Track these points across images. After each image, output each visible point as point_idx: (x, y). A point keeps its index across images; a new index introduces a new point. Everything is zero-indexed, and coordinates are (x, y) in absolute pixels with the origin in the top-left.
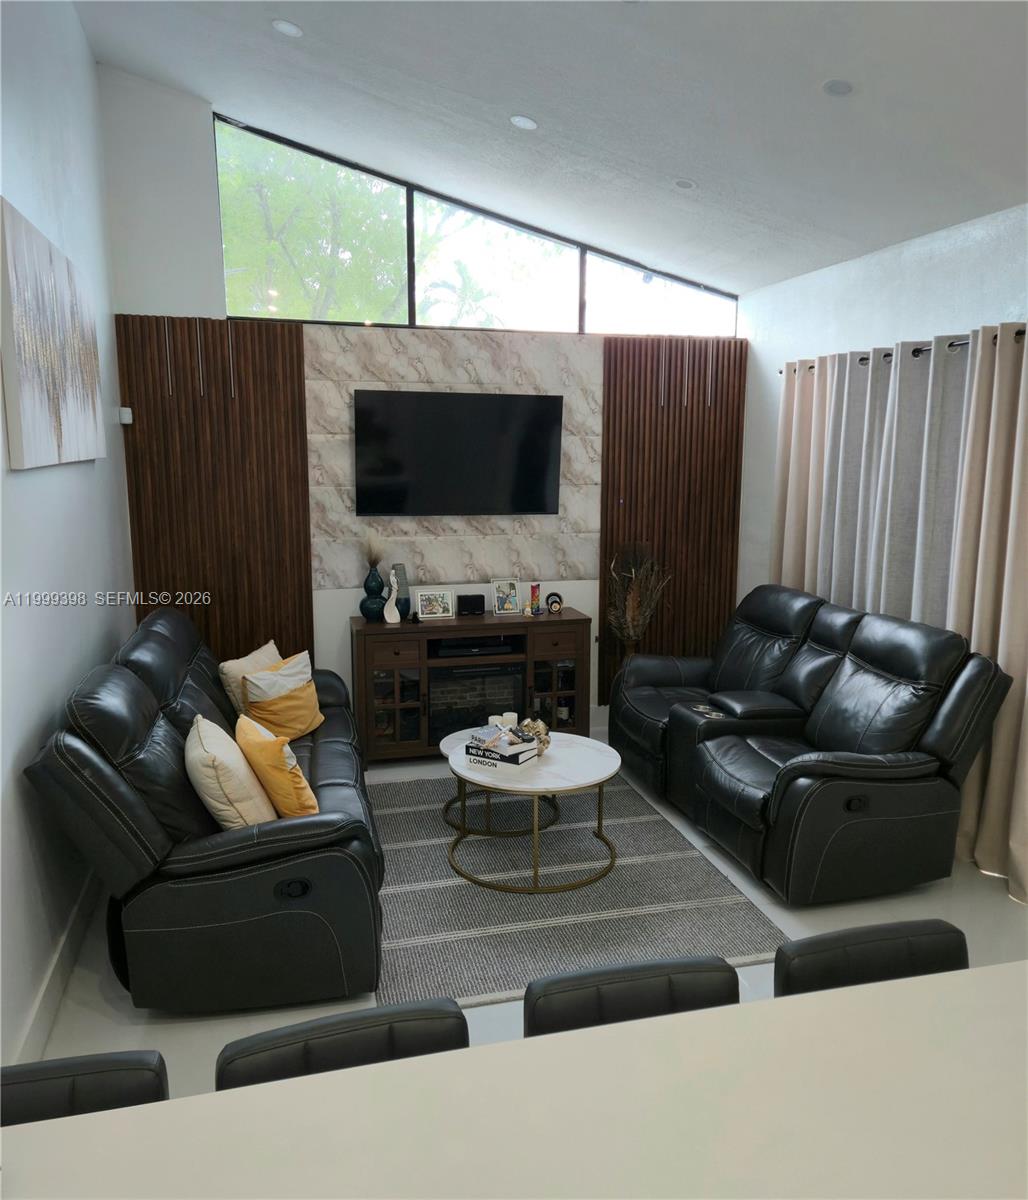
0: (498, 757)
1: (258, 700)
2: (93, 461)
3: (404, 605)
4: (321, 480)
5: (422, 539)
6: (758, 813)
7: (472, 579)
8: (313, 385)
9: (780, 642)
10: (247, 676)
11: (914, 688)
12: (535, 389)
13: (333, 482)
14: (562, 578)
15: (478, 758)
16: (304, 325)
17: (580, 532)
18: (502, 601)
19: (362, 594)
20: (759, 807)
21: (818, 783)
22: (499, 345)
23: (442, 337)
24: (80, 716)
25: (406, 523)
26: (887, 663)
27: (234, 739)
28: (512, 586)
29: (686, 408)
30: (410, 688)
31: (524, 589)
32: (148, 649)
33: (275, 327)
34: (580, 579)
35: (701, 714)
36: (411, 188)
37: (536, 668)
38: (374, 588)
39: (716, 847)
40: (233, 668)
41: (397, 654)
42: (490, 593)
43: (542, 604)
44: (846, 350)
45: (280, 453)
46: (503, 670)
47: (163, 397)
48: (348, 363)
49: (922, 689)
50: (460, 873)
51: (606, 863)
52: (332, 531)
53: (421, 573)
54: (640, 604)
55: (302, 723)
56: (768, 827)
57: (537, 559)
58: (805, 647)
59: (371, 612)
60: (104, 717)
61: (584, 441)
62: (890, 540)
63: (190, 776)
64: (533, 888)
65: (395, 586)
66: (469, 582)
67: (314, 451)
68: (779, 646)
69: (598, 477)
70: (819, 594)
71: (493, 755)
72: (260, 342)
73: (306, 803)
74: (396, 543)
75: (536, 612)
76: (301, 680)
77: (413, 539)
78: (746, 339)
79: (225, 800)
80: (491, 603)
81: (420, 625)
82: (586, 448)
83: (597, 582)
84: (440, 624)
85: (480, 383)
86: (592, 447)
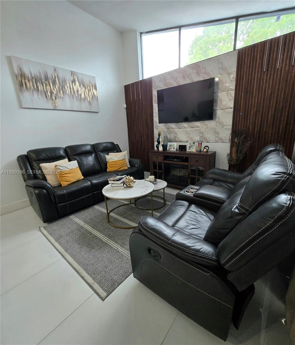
2: (98, 112)
3: (165, 147)
5: (177, 130)
10: (106, 156)
14: (217, 142)
17: (224, 126)
18: (190, 147)
22: (199, 67)
23: (182, 70)
28: (194, 143)
29: (278, 69)
34: (223, 142)
36: (180, 27)
41: (157, 158)
47: (131, 101)
53: (176, 139)
55: (116, 168)
57: (210, 136)
61: (227, 94)
67: (154, 109)
69: (232, 106)
74: (170, 131)
75: (199, 151)
81: (166, 152)
82: (228, 96)
84: (171, 152)
86: (230, 95)
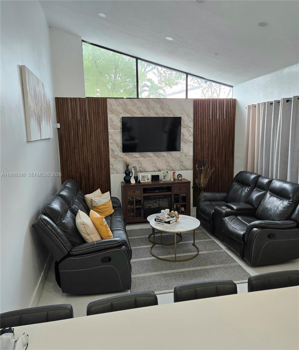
0: (164, 222)
1: (96, 206)
2: (50, 138)
3: (136, 178)
4: (112, 143)
5: (141, 159)
6: (241, 239)
7: (155, 170)
8: (110, 116)
9: (247, 188)
10: (93, 199)
11: (288, 201)
12: (173, 115)
13: (116, 143)
14: (182, 170)
15: (158, 222)
16: (107, 99)
17: (187, 156)
18: (164, 177)
19: (124, 175)
20: (242, 237)
21: (260, 230)
22: (163, 103)
23: (146, 101)
24: (48, 211)
25: (136, 154)
26: (280, 194)
27: (89, 217)
28: (167, 172)
29: (218, 119)
30: (138, 202)
31: (171, 173)
32: (65, 191)
33: (99, 99)
34: (187, 170)
35: (224, 209)
36: (137, 59)
37: (174, 196)
38: (128, 173)
39: (229, 249)
40: (88, 196)
41: (134, 192)
42: (161, 175)
43: (176, 177)
44: (266, 101)
45: (101, 135)
46: (165, 197)
47: (68, 121)
48: (120, 109)
49: (291, 202)
50: (153, 256)
51: (196, 253)
52: (115, 157)
53: (141, 169)
54: (205, 177)
55: (108, 212)
56: (244, 242)
57: (174, 164)
58: (255, 189)
59: (127, 181)
60: (53, 210)
61: (188, 130)
62: (280, 157)
63: (77, 228)
64: (175, 260)
65: (134, 173)
66: (155, 171)
67: (111, 135)
68: (247, 189)
69: (192, 140)
70: (259, 173)
71: (163, 221)
72: (95, 104)
73: (110, 235)
74: (134, 160)
75: (174, 180)
76: (108, 200)
77: (139, 159)
78: (235, 99)
79: (87, 234)
80: (161, 177)
81: (141, 184)
82: (188, 132)
83: (192, 171)
84: (147, 183)
85: (157, 114)
86: (190, 131)
